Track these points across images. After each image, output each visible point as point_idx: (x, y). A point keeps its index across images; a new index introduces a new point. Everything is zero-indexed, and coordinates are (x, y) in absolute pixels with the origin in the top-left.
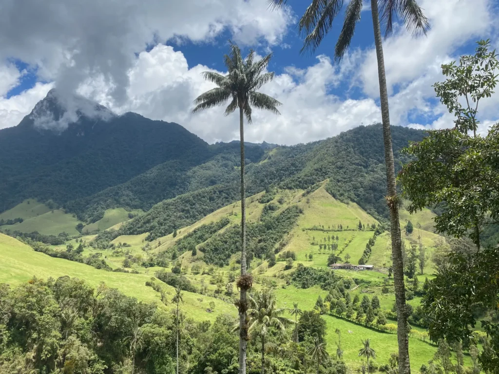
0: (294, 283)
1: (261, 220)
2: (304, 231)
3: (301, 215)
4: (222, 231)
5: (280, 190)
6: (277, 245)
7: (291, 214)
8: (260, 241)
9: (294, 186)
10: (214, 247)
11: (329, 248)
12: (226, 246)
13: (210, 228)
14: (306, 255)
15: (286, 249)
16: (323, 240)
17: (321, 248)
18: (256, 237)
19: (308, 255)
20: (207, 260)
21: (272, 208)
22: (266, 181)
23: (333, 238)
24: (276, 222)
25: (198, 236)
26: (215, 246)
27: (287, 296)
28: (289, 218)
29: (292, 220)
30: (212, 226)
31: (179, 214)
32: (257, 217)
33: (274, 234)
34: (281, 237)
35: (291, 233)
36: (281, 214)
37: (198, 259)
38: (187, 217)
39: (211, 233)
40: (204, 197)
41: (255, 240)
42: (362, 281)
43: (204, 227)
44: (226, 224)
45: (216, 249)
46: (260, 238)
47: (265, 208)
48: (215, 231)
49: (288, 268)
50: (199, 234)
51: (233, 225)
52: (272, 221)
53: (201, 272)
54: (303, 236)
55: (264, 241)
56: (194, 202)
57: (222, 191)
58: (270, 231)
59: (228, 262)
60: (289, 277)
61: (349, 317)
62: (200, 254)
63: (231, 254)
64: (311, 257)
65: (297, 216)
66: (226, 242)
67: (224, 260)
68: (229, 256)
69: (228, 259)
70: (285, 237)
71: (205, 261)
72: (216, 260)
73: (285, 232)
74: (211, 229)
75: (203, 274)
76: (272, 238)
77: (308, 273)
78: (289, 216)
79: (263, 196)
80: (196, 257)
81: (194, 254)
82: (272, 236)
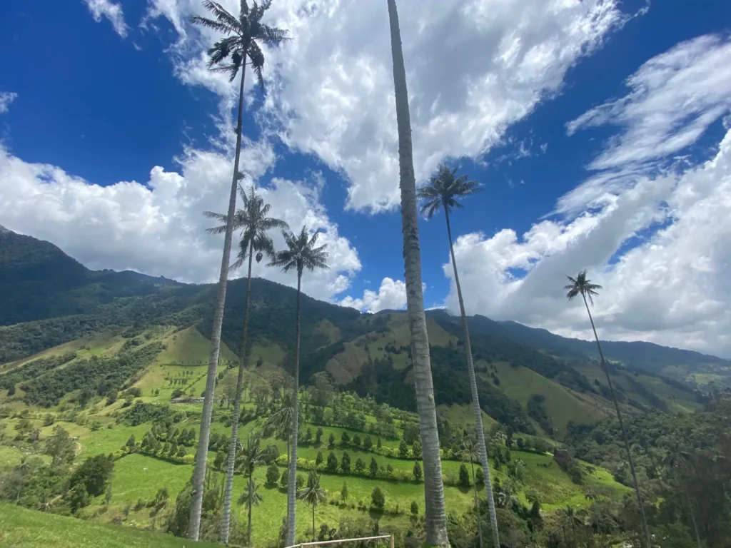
0: (126, 421)
1: (118, 355)
2: (161, 366)
3: (163, 350)
4: (62, 367)
5: (150, 326)
6: (127, 382)
7: (154, 349)
8: (109, 377)
9: (168, 323)
10: (42, 386)
11: (179, 383)
12: (60, 384)
13: (49, 362)
14: (152, 391)
15: (136, 385)
16: (177, 375)
17: (171, 383)
18: (105, 373)
19: (155, 390)
20: (29, 400)
21: (135, 343)
22: (143, 315)
23: (188, 373)
24: (134, 358)
25: (28, 371)
26: (43, 384)
27: (107, 436)
28: (149, 354)
29: (152, 356)
30: (52, 360)
31: (13, 344)
32: (115, 352)
33: (129, 370)
34: (135, 372)
35: (146, 369)
36: (142, 349)
37: (14, 400)
38: (25, 349)
39: (47, 369)
40: (57, 327)
41: (102, 376)
42: (193, 413)
43: (40, 361)
44: (72, 359)
45: (45, 388)
46: (109, 374)
47: (128, 343)
48: (54, 367)
49: (126, 405)
50: (31, 369)
51: (79, 360)
52: (130, 356)
53: (11, 415)
54: (159, 370)
55: (114, 377)
56: (41, 331)
57: (85, 322)
58: (124, 367)
59: (58, 401)
60: (123, 415)
61: (155, 452)
62: (19, 393)
63: (65, 392)
64: (157, 392)
65: (159, 352)
66: (61, 380)
67: (53, 400)
68: (62, 395)
69: (60, 399)
70: (139, 373)
71: (24, 401)
72: (41, 401)
73: (140, 368)
74: (50, 365)
75: (13, 417)
76: (124, 374)
77: (144, 410)
78: (150, 351)
79: (129, 331)
80: (12, 397)
81: (11, 393)
82: (125, 371)
